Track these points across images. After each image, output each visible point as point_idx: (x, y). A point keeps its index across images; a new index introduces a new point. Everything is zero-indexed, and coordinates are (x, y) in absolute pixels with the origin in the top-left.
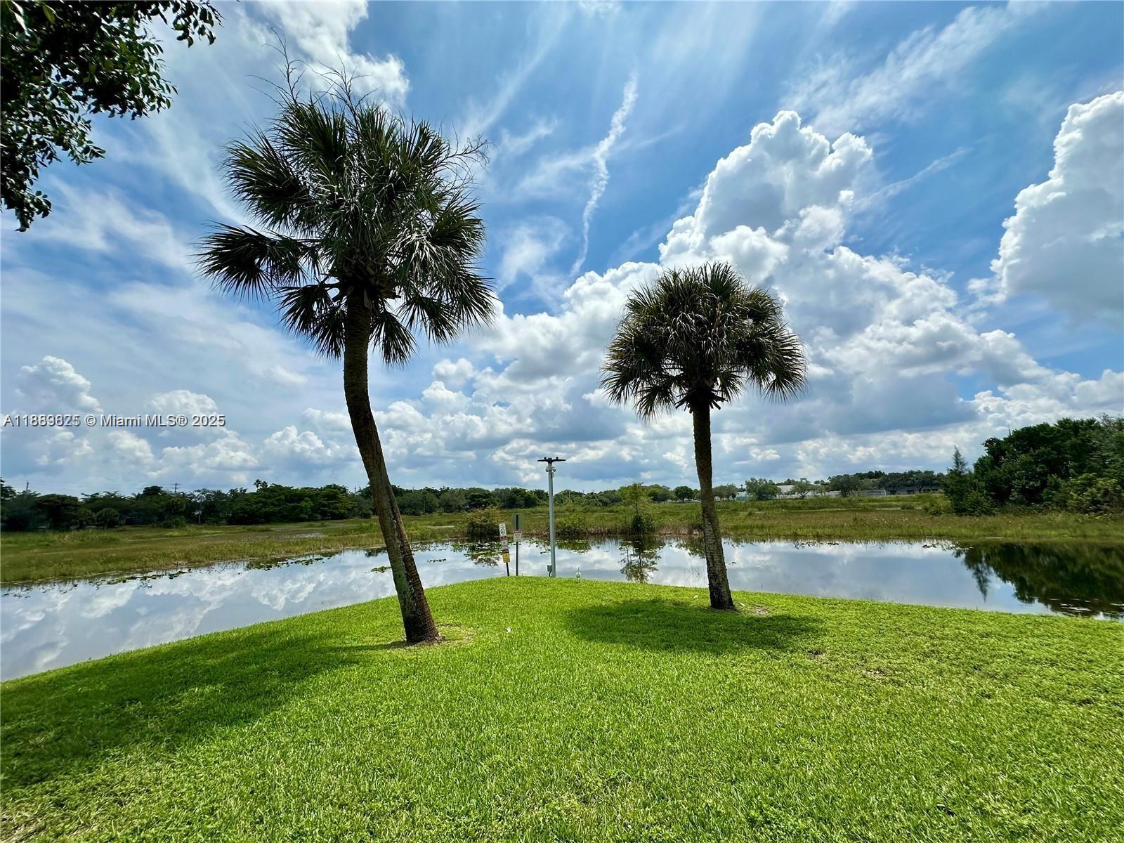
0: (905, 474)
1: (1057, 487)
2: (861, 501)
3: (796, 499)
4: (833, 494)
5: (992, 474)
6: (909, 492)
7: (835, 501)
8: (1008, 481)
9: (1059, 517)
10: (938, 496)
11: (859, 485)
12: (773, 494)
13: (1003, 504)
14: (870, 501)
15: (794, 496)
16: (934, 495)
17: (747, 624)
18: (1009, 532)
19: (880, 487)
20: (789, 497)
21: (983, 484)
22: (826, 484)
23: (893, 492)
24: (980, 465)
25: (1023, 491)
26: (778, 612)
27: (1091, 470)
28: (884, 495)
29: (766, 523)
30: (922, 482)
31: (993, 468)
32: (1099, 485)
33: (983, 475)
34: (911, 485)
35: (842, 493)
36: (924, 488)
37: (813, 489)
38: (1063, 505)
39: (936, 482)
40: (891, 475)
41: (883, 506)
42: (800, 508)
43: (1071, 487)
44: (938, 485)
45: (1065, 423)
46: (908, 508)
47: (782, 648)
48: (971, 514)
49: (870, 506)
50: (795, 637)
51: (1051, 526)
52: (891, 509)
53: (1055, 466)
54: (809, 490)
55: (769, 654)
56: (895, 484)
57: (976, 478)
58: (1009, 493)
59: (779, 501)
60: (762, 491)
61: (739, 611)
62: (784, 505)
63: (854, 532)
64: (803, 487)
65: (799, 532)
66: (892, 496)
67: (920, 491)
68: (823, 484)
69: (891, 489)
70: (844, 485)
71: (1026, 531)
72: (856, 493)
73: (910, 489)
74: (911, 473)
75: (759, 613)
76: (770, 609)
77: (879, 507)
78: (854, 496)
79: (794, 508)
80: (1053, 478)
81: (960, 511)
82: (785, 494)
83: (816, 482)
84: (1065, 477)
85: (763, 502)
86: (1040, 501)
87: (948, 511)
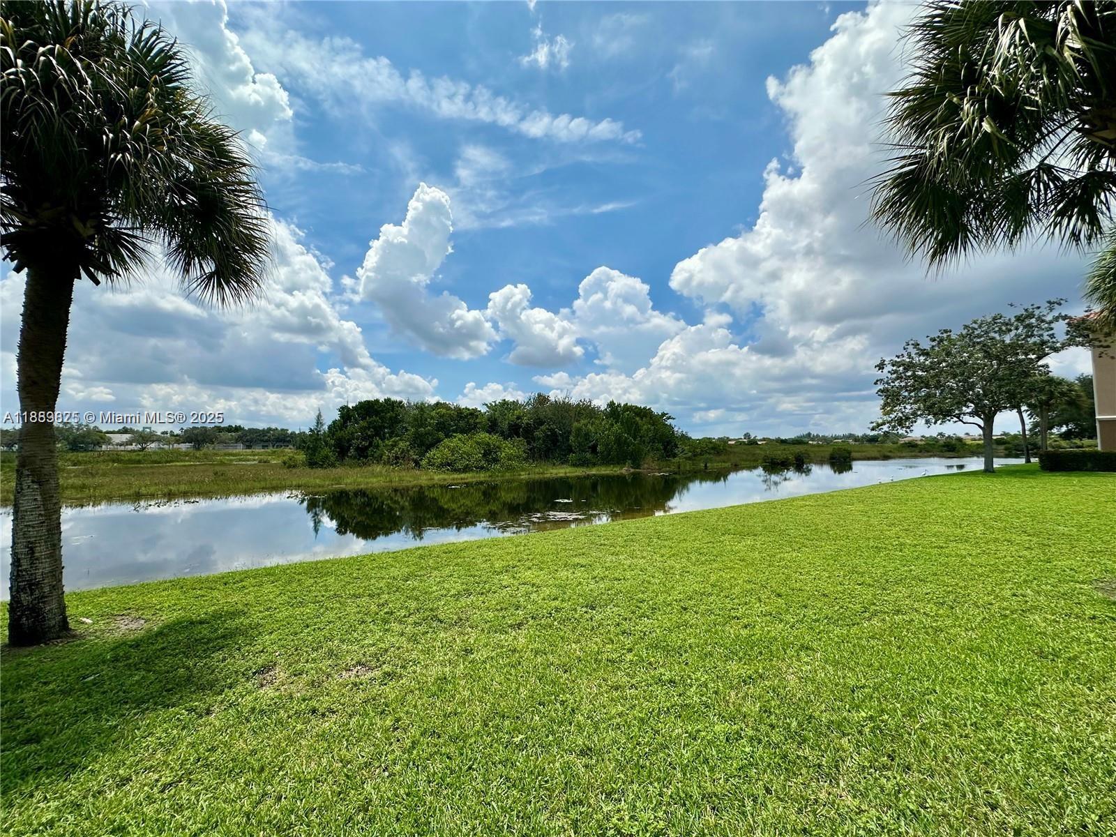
0: (264, 430)
1: (377, 447)
2: (216, 454)
3: (133, 451)
4: (184, 447)
5: (339, 434)
6: (264, 447)
7: (186, 454)
8: (349, 440)
9: (378, 468)
10: (289, 451)
11: (216, 438)
12: (99, 444)
13: (343, 459)
14: (225, 455)
15: (129, 448)
16: (286, 450)
17: (116, 659)
18: (349, 481)
19: (237, 441)
20: (122, 448)
21: (333, 442)
22: (177, 435)
23: (249, 447)
24: (334, 427)
25: (357, 449)
26: (167, 617)
27: (397, 435)
28: (240, 449)
29: (89, 481)
30: (279, 439)
31: (341, 430)
32: (400, 446)
33: (333, 435)
34: (267, 441)
35: (194, 446)
36: (278, 444)
37: (159, 440)
38: (379, 459)
39: (288, 439)
40: (250, 430)
41: (240, 460)
42: (139, 462)
43: (385, 447)
44: (289, 441)
45: (388, 400)
46: (265, 462)
47: (211, 686)
48: (321, 466)
49: (228, 460)
50: (219, 655)
51: (373, 475)
52: (248, 463)
53: (378, 432)
54: (153, 442)
55: (190, 710)
56: (252, 439)
57: (329, 436)
58: (348, 449)
59: (109, 453)
60: (80, 439)
61: (82, 637)
62: (115, 458)
63: (216, 487)
64: (144, 438)
65: (143, 491)
66: (248, 450)
67: (273, 446)
68: (172, 434)
69: (247, 444)
70: (199, 438)
71: (359, 480)
72: (211, 447)
73: (266, 444)
74: (270, 429)
75: (127, 628)
76: (148, 614)
77: (236, 460)
78: (208, 449)
79: (131, 461)
80: (377, 440)
81: (312, 464)
82: (117, 444)
83: (163, 433)
84: (383, 439)
85: (81, 454)
86: (366, 457)
87: (303, 464)
